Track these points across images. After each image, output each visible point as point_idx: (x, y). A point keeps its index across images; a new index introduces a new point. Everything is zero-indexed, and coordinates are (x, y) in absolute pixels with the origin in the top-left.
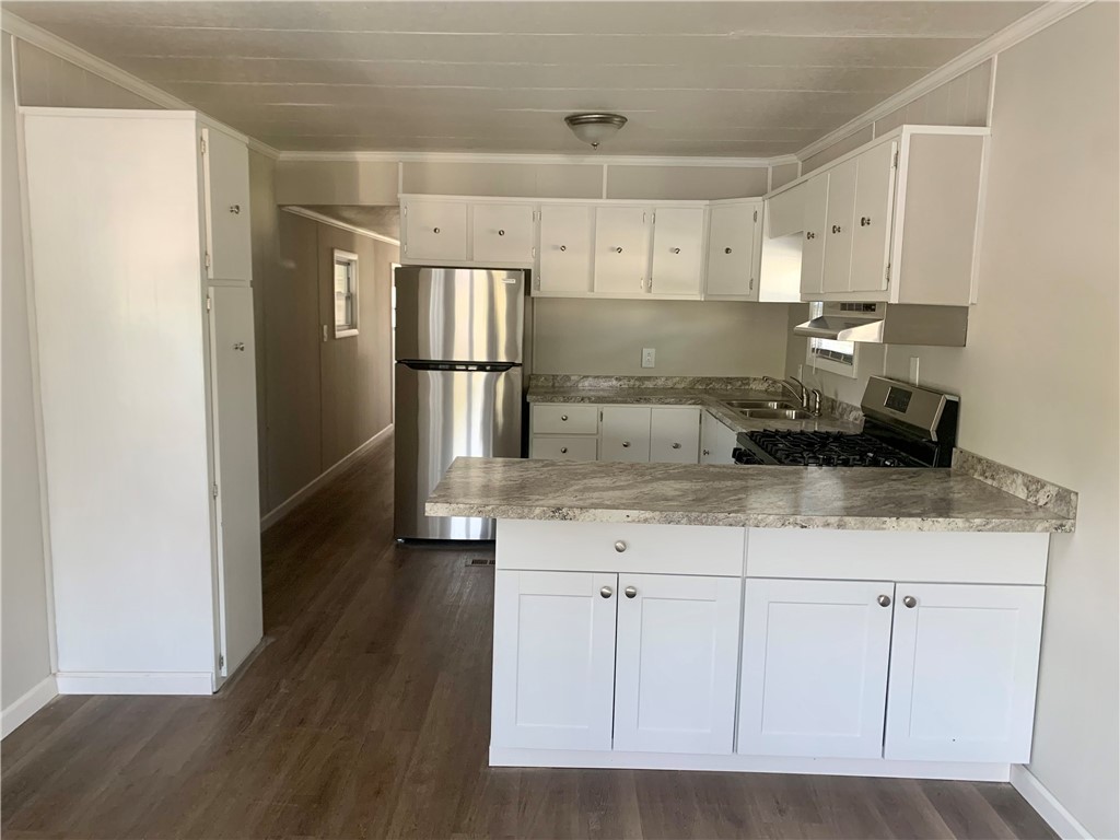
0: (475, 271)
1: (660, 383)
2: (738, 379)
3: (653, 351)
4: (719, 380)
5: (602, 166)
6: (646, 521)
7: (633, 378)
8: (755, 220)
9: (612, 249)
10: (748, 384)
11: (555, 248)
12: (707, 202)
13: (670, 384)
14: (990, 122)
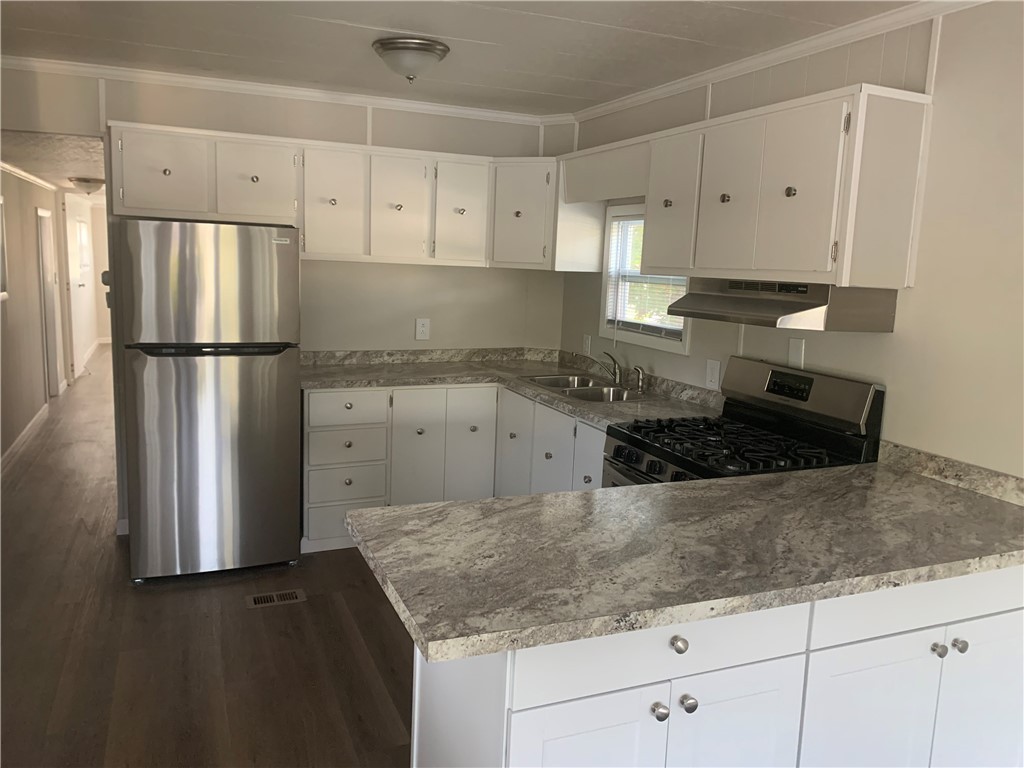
0: (222, 226)
1: (436, 356)
2: (513, 349)
3: (427, 321)
4: (496, 351)
5: (366, 108)
6: (733, 611)
7: (406, 351)
8: (548, 182)
9: (391, 206)
10: (523, 354)
11: (323, 200)
12: (491, 159)
13: (446, 357)
14: (931, 86)
